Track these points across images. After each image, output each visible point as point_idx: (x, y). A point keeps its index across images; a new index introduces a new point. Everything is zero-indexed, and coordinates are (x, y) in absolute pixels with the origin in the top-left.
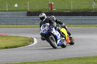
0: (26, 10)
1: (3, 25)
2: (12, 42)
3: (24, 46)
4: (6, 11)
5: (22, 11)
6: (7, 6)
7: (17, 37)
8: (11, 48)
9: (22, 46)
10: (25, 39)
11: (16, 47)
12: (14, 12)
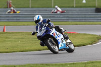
0: (94, 7)
1: (70, 22)
2: (80, 40)
3: (92, 44)
4: (73, 7)
5: (90, 7)
6: (75, 2)
7: (85, 34)
8: (78, 46)
9: (90, 44)
10: (93, 37)
11: (84, 45)
12: (82, 9)
